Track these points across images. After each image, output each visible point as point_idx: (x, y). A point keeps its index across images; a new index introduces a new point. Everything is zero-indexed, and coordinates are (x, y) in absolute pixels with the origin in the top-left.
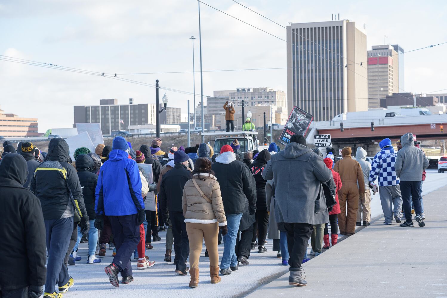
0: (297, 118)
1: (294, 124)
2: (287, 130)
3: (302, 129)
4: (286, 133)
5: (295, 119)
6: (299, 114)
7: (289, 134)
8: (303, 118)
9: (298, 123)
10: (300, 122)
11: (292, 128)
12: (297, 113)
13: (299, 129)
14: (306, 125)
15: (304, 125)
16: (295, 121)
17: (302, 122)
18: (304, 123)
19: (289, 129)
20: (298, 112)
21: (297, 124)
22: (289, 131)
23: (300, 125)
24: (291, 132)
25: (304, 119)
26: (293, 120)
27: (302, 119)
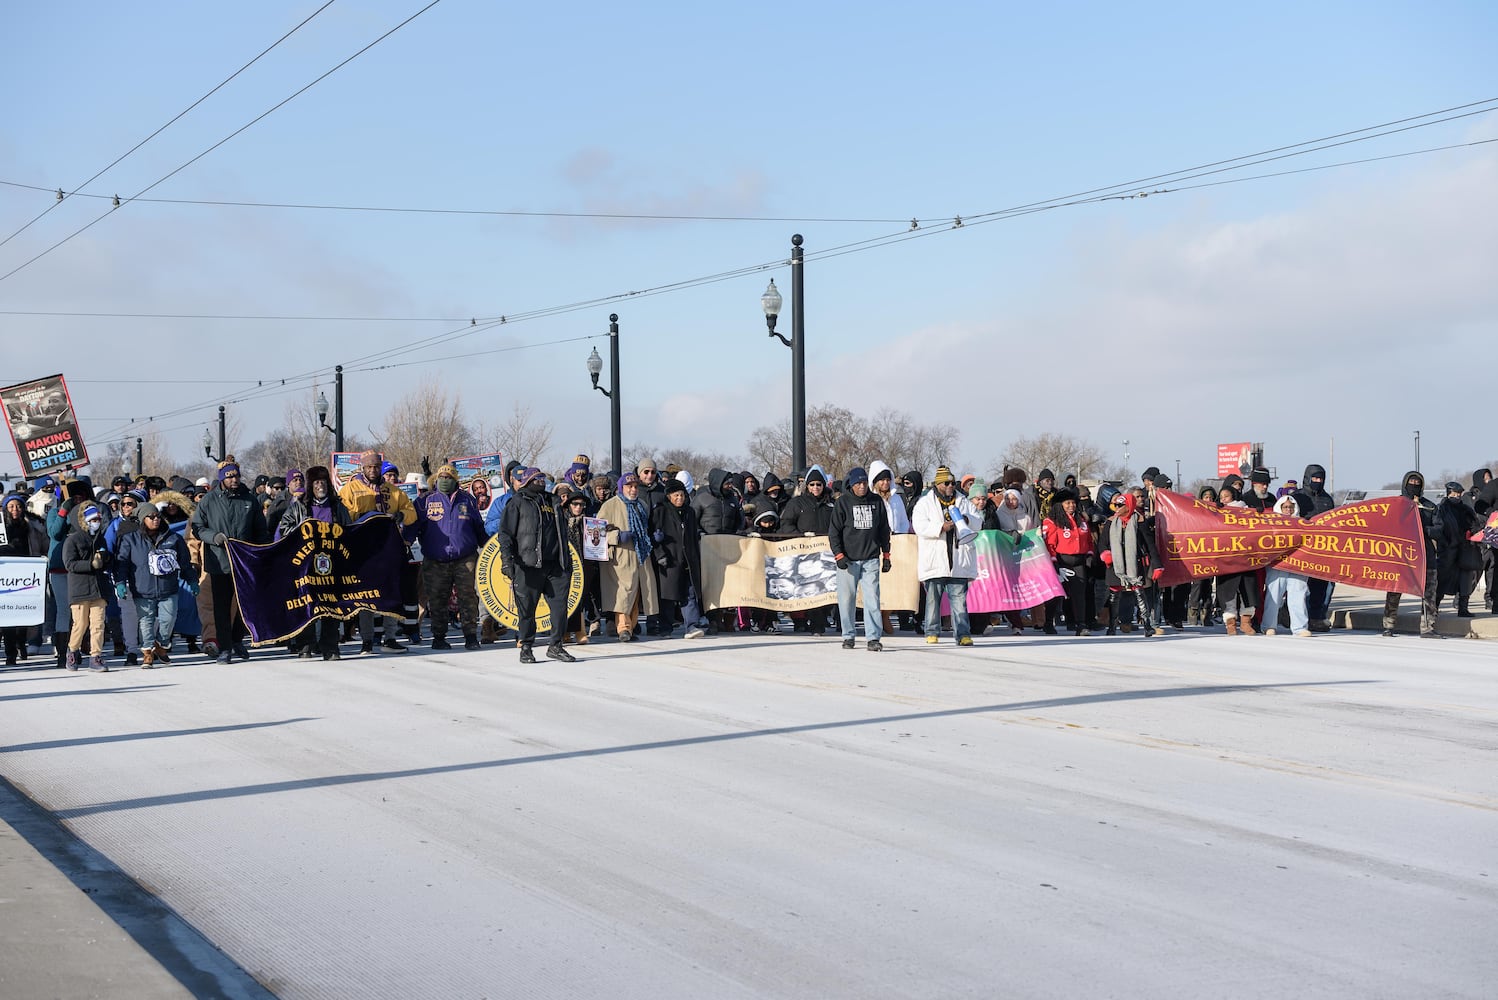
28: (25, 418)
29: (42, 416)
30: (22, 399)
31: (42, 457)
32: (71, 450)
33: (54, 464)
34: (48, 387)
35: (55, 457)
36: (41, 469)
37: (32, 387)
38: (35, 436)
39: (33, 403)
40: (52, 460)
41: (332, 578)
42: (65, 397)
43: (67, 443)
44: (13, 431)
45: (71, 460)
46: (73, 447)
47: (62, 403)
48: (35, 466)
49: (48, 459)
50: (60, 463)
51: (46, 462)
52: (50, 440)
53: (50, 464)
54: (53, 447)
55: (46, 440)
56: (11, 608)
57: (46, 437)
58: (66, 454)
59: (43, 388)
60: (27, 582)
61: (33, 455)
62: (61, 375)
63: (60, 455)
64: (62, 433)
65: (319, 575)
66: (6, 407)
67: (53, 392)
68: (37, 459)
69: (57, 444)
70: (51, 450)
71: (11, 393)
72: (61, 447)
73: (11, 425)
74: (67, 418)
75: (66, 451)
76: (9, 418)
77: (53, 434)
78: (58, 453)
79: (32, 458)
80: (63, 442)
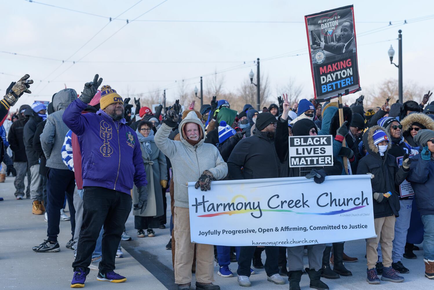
0: (326, 34)
1: (326, 48)
2: (321, 68)
3: (346, 44)
4: (322, 78)
5: (323, 39)
6: (324, 23)
7: (330, 73)
8: (336, 23)
9: (333, 41)
10: (336, 36)
11: (327, 58)
12: (320, 25)
13: (341, 48)
14: (349, 30)
15: (346, 33)
16: (326, 42)
17: (339, 32)
18: (344, 30)
19: (322, 65)
20: (320, 22)
21: (332, 43)
22: (325, 67)
23: (339, 40)
24: (329, 66)
25: (340, 24)
26: (321, 43)
27: (336, 27)
28: (323, 44)
30: (323, 27)
31: (330, 82)
32: (350, 76)
33: (337, 89)
34: (343, 16)
35: (338, 82)
36: (328, 92)
37: (331, 16)
38: (328, 61)
39: (330, 31)
40: (336, 85)
42: (352, 26)
43: (348, 70)
44: (313, 56)
45: (349, 86)
46: (351, 74)
47: (350, 33)
48: (324, 89)
49: (334, 84)
50: (341, 88)
51: (332, 86)
52: (337, 66)
53: (334, 88)
54: (338, 73)
55: (334, 66)
56: (346, 227)
57: (334, 62)
58: (347, 79)
59: (339, 17)
60: (357, 202)
61: (324, 79)
62: (352, 6)
63: (342, 81)
64: (346, 59)
66: (310, 33)
67: (345, 21)
68: (326, 84)
69: (341, 70)
70: (337, 75)
71: (315, 20)
72: (344, 74)
73: (312, 50)
74: (351, 47)
75: (347, 77)
76: (311, 43)
77: (340, 61)
78: (342, 78)
79: (322, 82)
80: (346, 69)
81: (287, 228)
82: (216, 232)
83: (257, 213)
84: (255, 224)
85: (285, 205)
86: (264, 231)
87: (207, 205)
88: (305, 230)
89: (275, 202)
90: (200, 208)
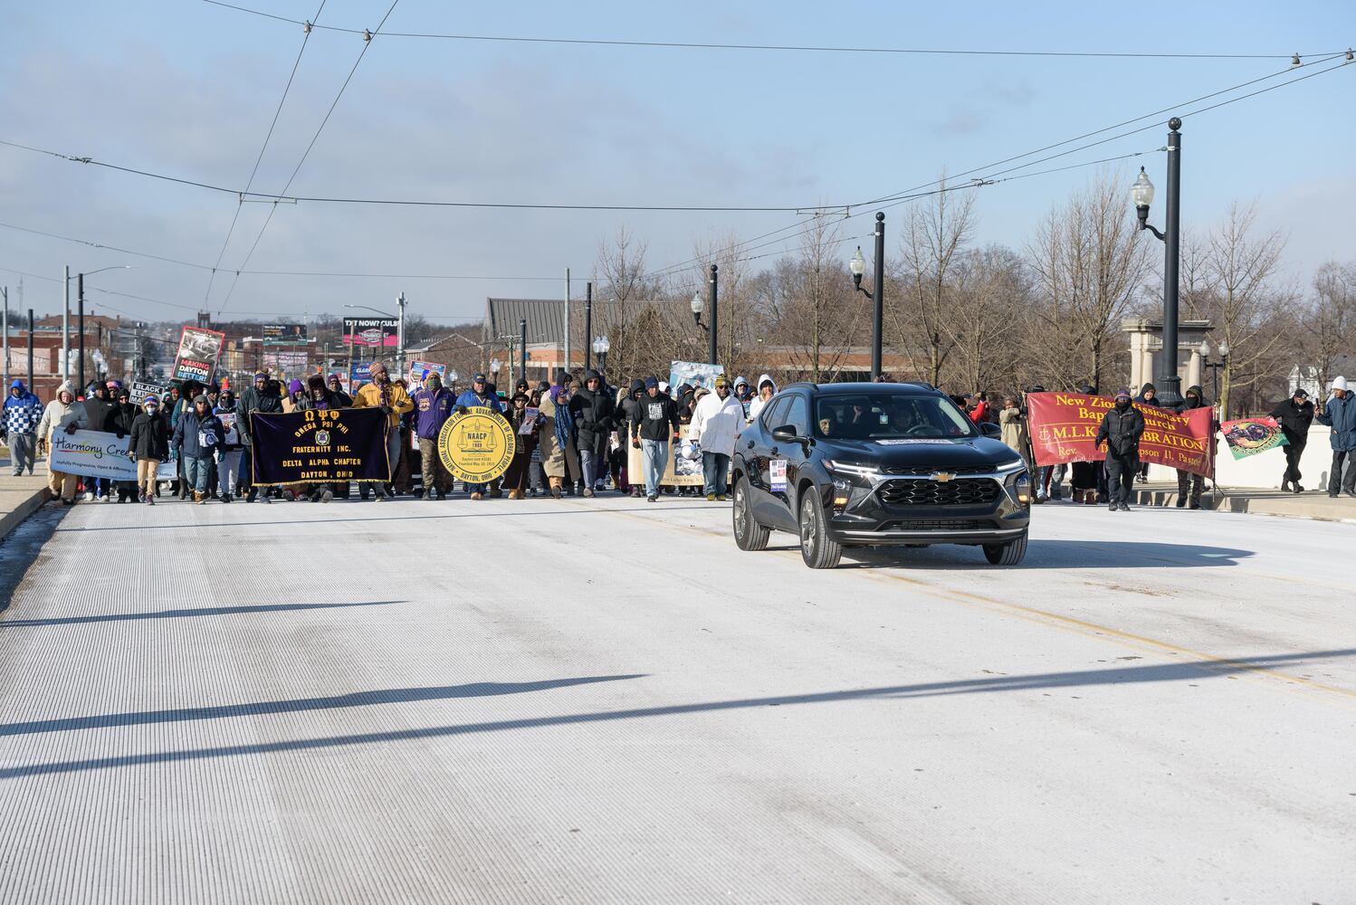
28: (191, 346)
29: (201, 350)
30: (195, 337)
39: (200, 341)
41: (329, 448)
54: (196, 369)
65: (318, 445)
81: (117, 468)
82: (68, 463)
83: (98, 455)
84: (97, 462)
85: (119, 453)
86: (101, 467)
87: (65, 444)
88: (129, 471)
89: (112, 450)
90: (61, 445)
